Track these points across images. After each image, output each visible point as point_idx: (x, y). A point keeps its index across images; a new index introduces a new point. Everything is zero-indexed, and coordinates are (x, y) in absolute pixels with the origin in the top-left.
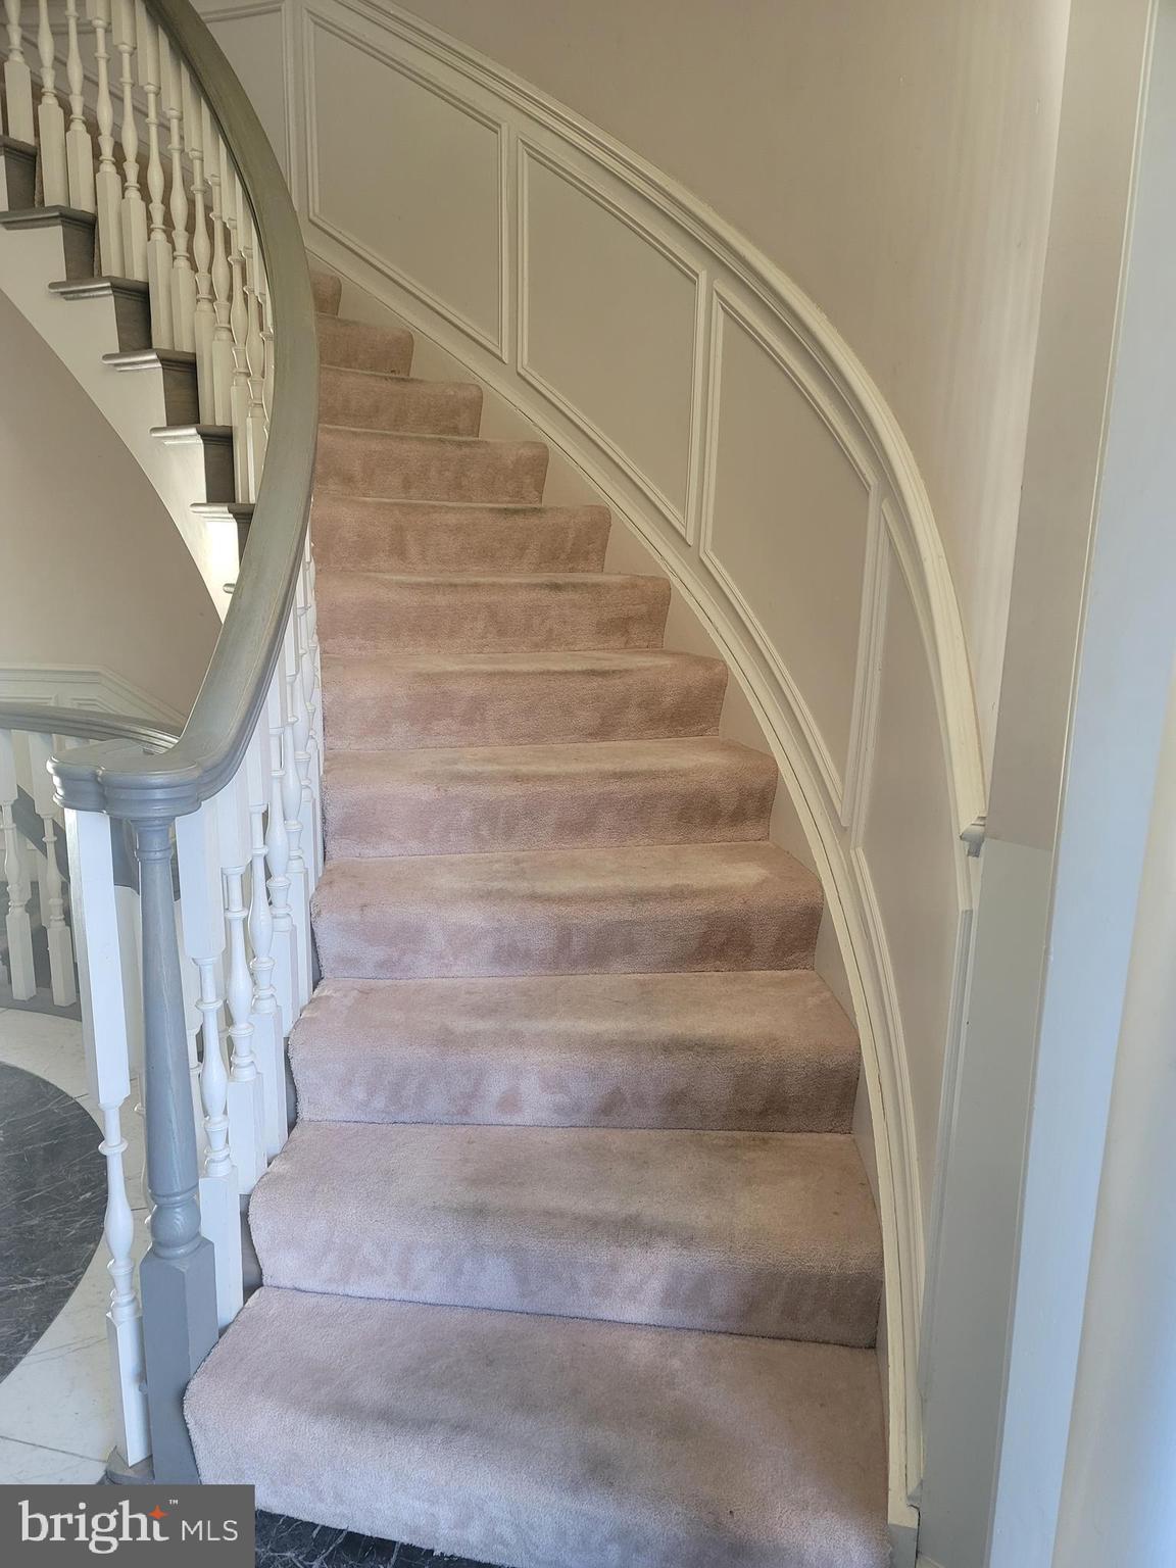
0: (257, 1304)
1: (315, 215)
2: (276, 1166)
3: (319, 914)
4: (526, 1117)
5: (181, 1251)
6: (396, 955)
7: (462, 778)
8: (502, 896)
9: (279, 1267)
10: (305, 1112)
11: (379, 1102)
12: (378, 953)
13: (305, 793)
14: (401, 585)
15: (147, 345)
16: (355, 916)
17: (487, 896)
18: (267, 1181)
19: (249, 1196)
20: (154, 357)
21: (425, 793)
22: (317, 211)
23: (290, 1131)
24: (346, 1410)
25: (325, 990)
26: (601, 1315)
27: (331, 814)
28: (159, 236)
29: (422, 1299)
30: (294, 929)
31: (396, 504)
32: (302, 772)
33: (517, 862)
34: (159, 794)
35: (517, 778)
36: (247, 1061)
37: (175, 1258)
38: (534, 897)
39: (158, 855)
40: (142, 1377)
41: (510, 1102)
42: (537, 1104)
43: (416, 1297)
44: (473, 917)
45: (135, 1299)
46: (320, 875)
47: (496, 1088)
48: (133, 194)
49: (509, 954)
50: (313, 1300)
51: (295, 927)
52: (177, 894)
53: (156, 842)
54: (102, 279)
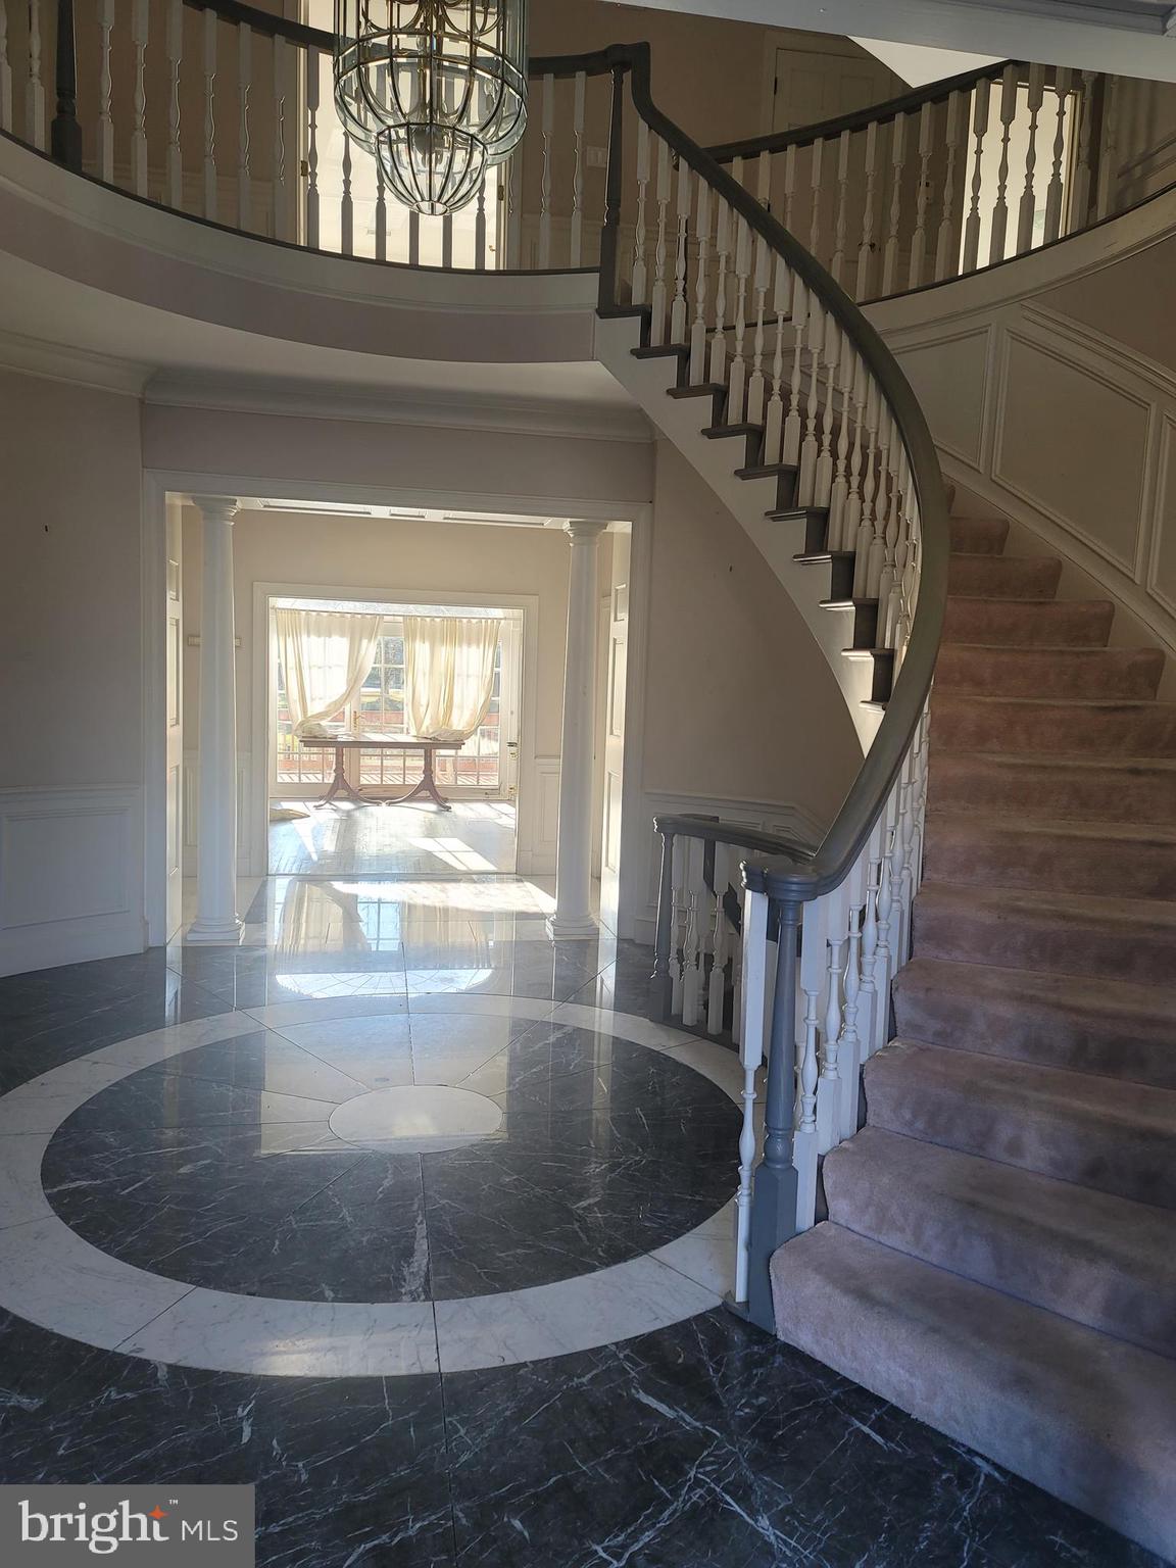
0: (822, 1227)
1: (996, 476)
2: (844, 1144)
3: (897, 989)
4: (1027, 1162)
5: (778, 1166)
6: (949, 1030)
7: (1018, 911)
8: (1032, 999)
9: (839, 1207)
10: (871, 1120)
11: (920, 1125)
12: (935, 1025)
13: (895, 905)
14: (1000, 765)
15: (848, 596)
16: (921, 995)
17: (1020, 998)
18: (837, 1150)
19: (824, 1157)
20: (851, 604)
21: (988, 918)
22: (998, 473)
23: (858, 1129)
24: (863, 1295)
25: (895, 1043)
26: (1058, 1311)
27: (918, 923)
28: (867, 523)
29: (929, 1259)
30: (875, 993)
31: (1011, 704)
32: (895, 890)
33: (1057, 981)
34: (794, 887)
35: (1064, 917)
36: (832, 1066)
37: (775, 1169)
38: (1059, 1006)
39: (791, 922)
40: (749, 1245)
41: (1015, 1148)
42: (1035, 1156)
43: (925, 1256)
44: (1006, 1010)
45: (750, 1194)
46: (903, 964)
47: (1005, 1133)
48: (854, 497)
49: (1035, 1047)
50: (857, 1237)
51: (876, 991)
52: (799, 954)
53: (790, 915)
54: (826, 553)
